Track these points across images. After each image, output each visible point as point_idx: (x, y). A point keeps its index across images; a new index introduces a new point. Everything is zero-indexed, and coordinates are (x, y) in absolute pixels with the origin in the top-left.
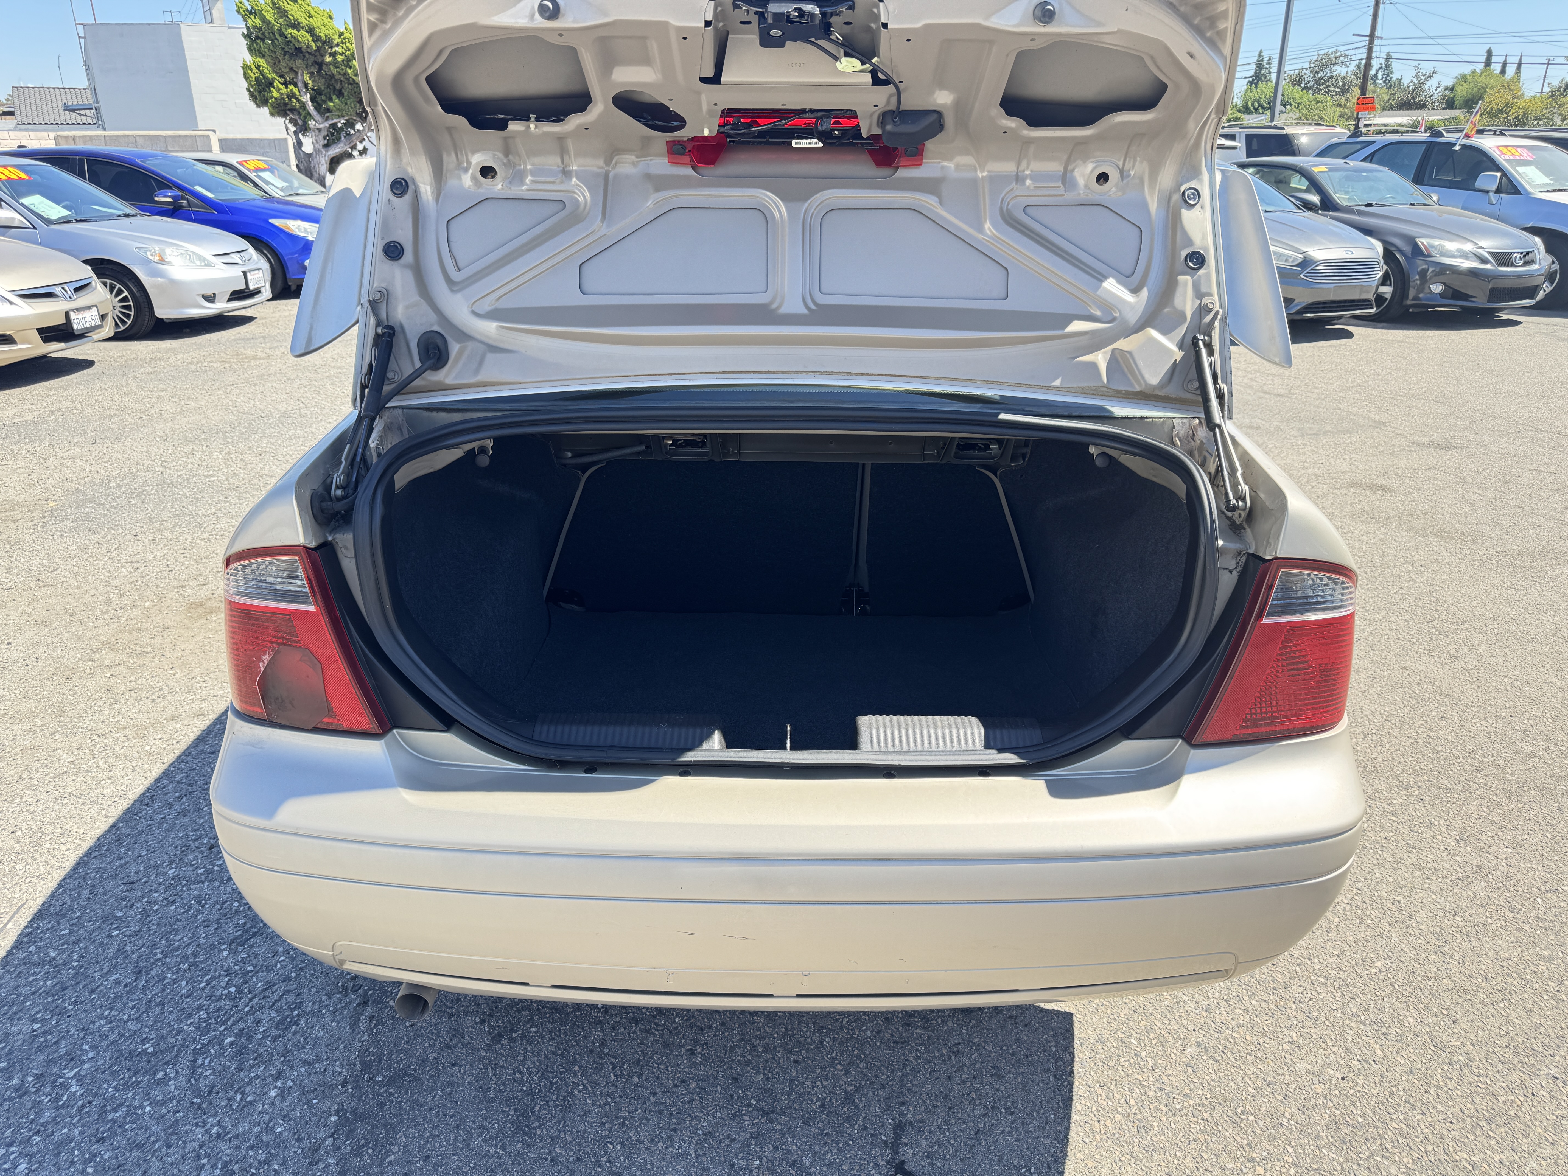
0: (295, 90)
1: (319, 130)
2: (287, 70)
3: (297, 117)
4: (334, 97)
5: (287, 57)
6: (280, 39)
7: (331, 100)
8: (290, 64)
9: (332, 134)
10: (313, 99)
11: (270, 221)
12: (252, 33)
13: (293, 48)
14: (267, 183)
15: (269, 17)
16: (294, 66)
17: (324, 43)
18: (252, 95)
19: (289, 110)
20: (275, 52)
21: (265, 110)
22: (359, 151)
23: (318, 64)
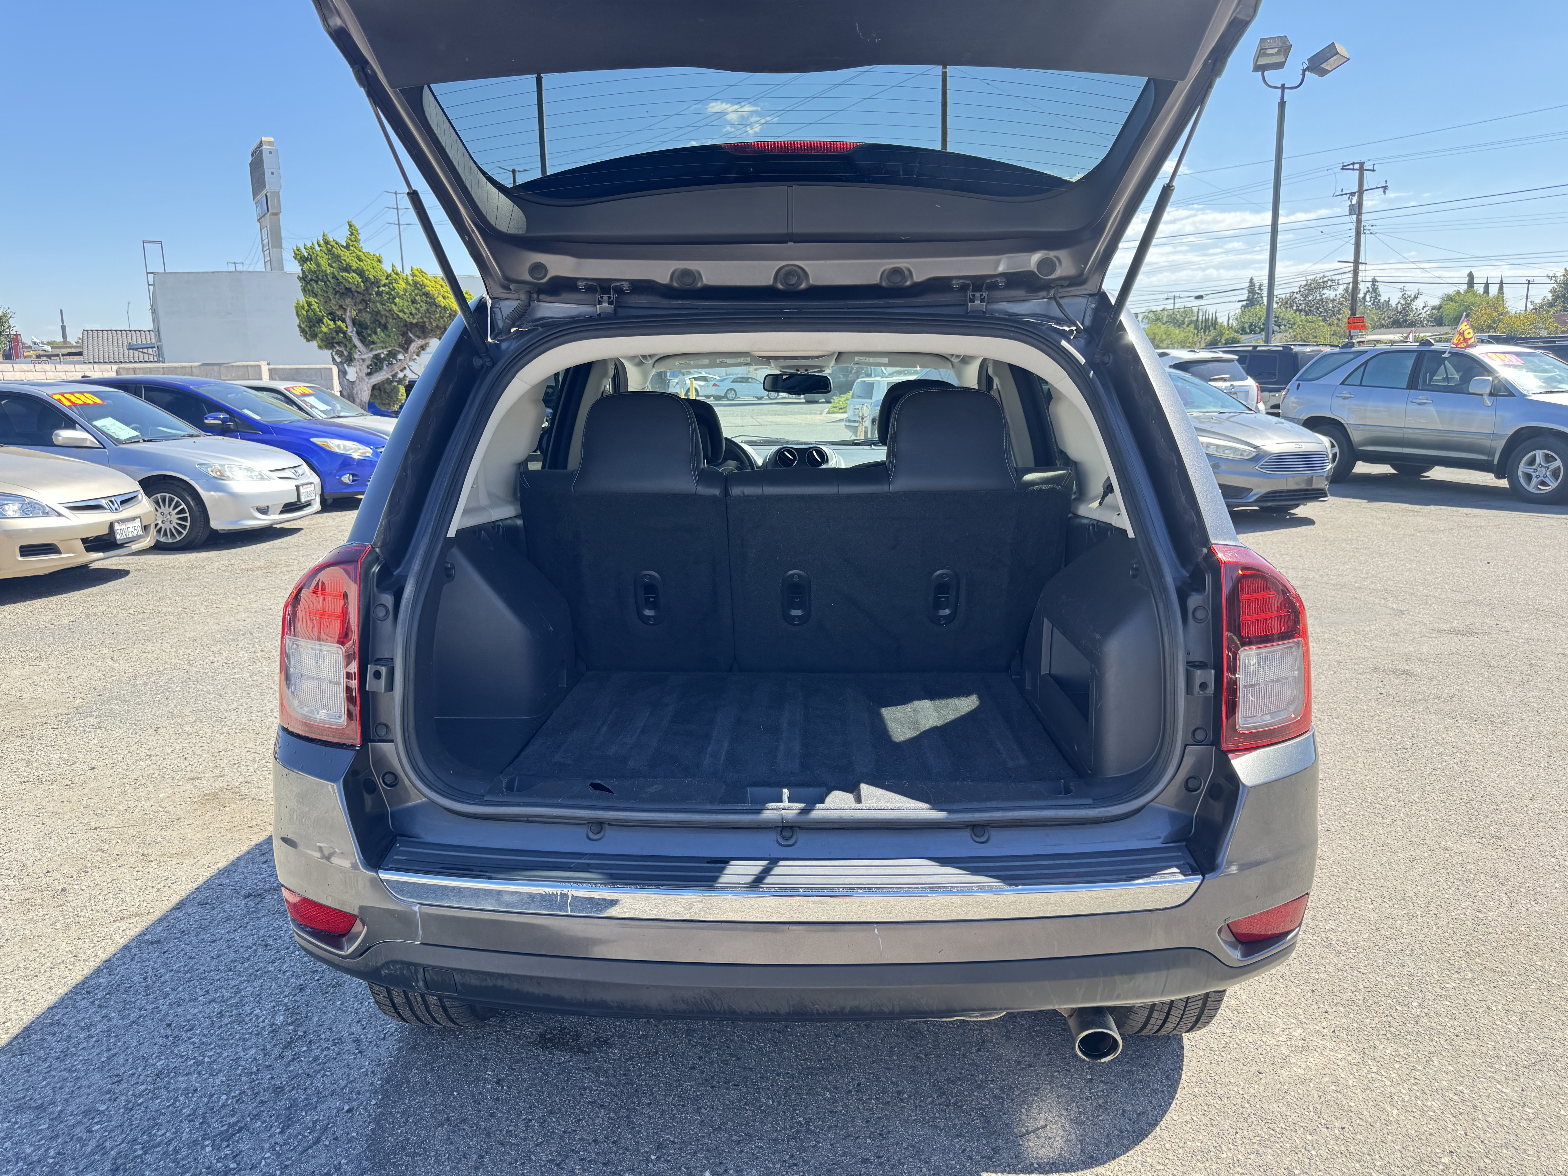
0: (343, 326)
1: (364, 360)
2: (337, 307)
3: (342, 349)
4: (379, 330)
5: (337, 296)
6: (332, 281)
7: (375, 333)
8: (340, 302)
9: (376, 364)
10: (359, 333)
11: (312, 440)
12: (307, 276)
13: (343, 288)
14: (312, 407)
15: (324, 262)
16: (343, 304)
17: (373, 283)
18: (303, 331)
19: (336, 343)
20: (327, 292)
22: (400, 379)
23: (365, 302)
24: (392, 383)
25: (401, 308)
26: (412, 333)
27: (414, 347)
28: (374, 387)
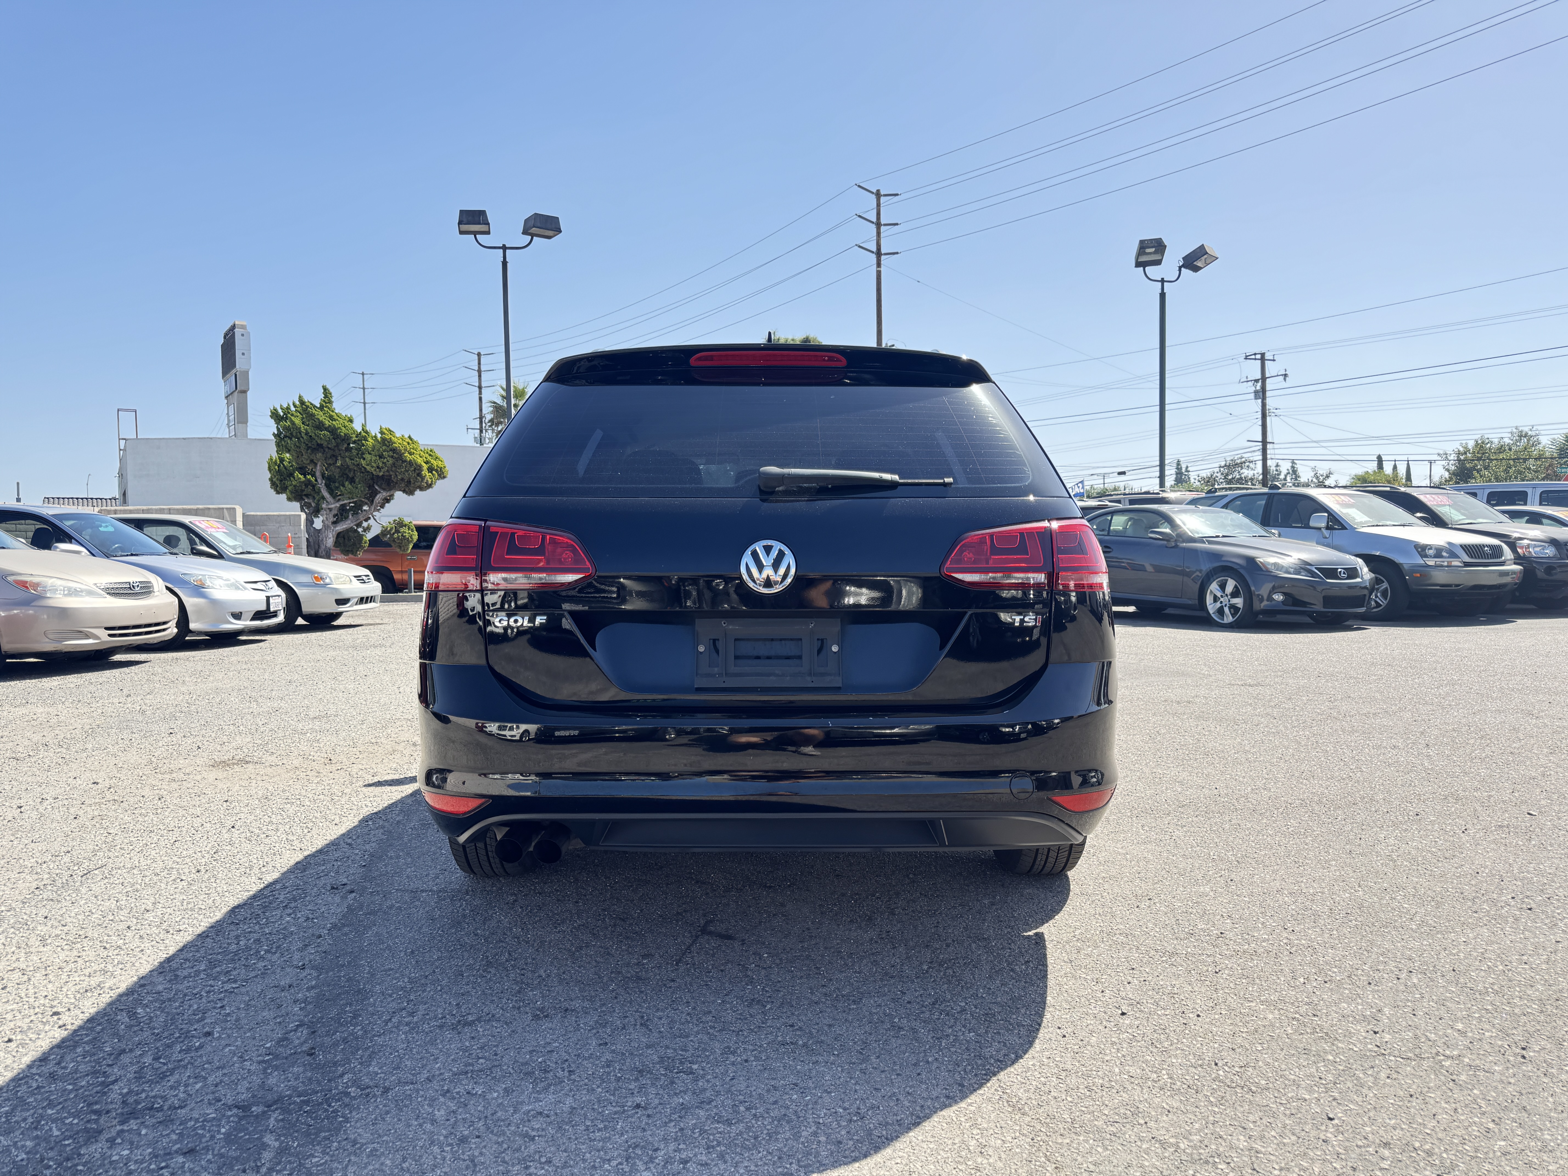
0: (313, 479)
1: (330, 510)
2: (308, 462)
3: (311, 501)
4: (347, 483)
5: (309, 451)
6: (305, 437)
7: (344, 486)
8: (311, 457)
9: (342, 515)
12: (281, 433)
13: (315, 444)
15: (297, 421)
16: (315, 458)
17: (343, 440)
18: (274, 485)
19: (305, 495)
22: (364, 528)
23: (335, 457)
24: (356, 531)
25: (369, 462)
26: (378, 485)
27: (379, 498)
28: (339, 535)
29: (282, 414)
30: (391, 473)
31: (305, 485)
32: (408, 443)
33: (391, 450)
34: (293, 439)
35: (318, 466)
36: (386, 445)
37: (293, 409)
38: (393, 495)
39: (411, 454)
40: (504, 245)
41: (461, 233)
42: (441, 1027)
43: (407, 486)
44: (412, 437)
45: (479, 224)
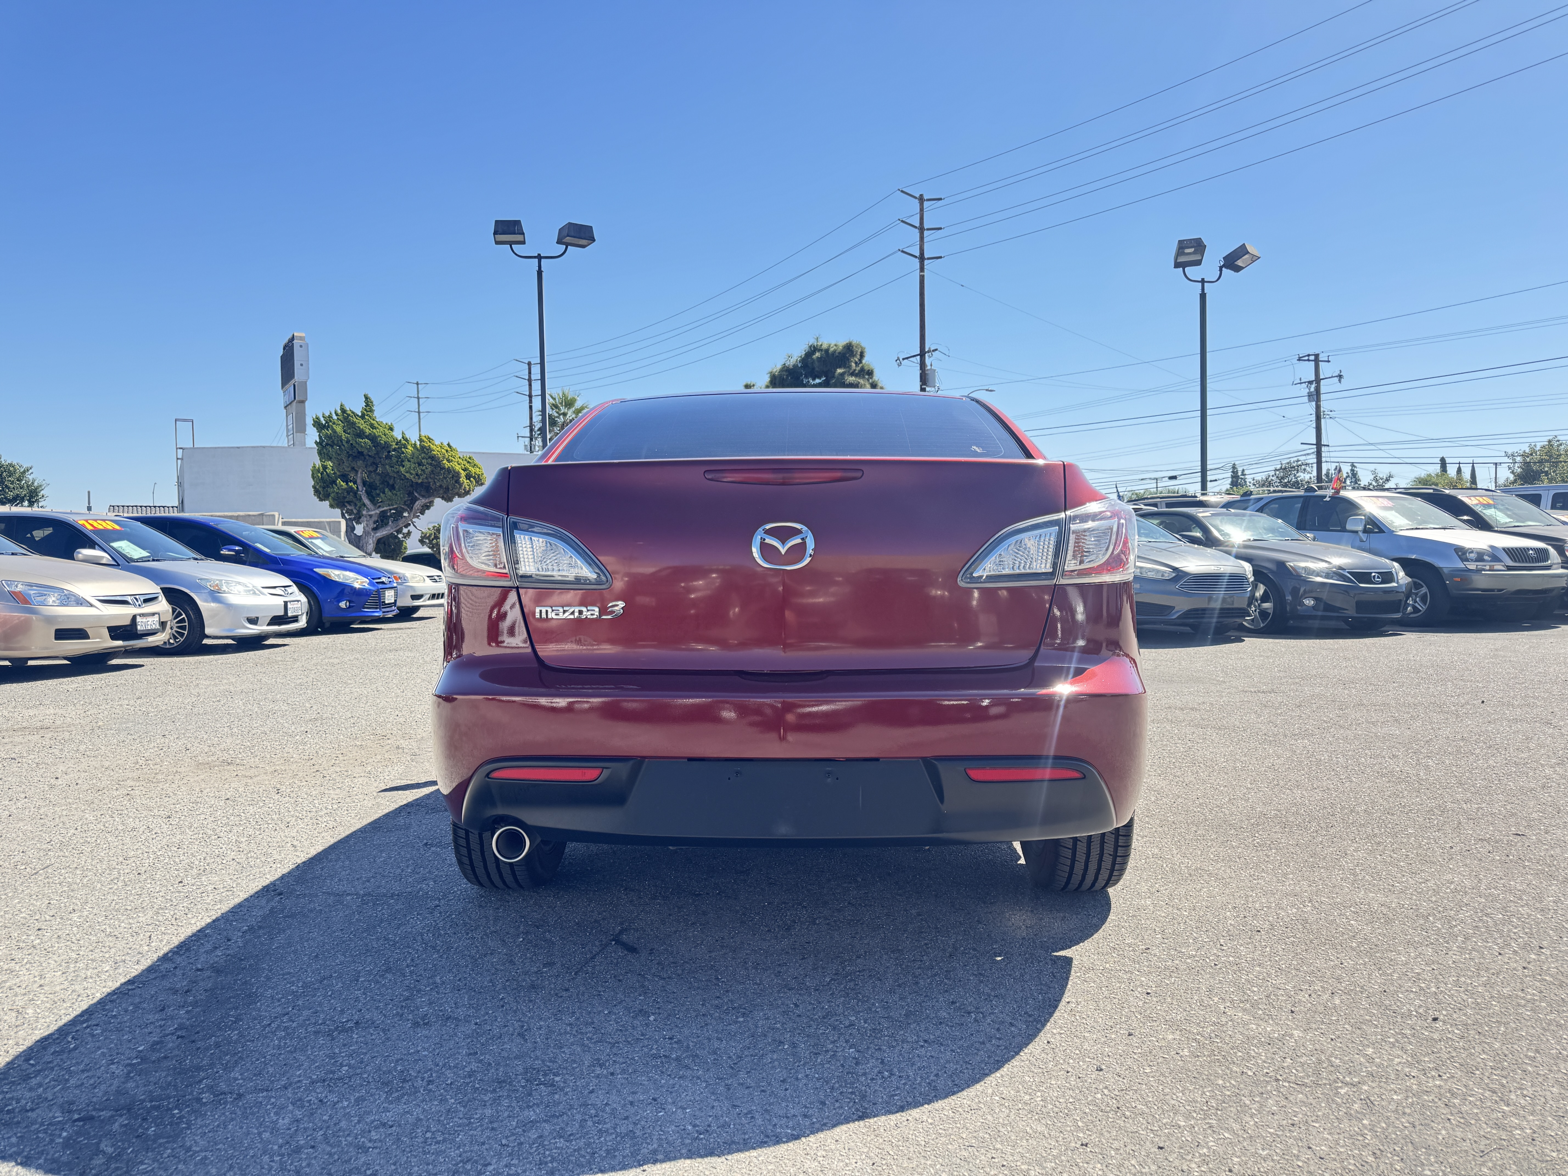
0: (355, 487)
1: (371, 516)
2: (349, 469)
3: (352, 507)
4: (387, 490)
5: (350, 459)
6: (346, 445)
7: (384, 493)
8: (352, 465)
9: (382, 521)
10: (368, 493)
11: (315, 570)
13: (356, 452)
14: (318, 547)
15: (339, 429)
16: (355, 466)
17: (383, 448)
18: (317, 492)
19: (347, 502)
20: (341, 455)
21: (327, 503)
22: (403, 534)
23: (375, 464)
24: (396, 537)
25: (407, 470)
26: (417, 492)
27: (418, 504)
28: (379, 541)
29: (324, 422)
30: (430, 480)
31: (347, 492)
32: (447, 451)
33: (429, 457)
34: (335, 447)
35: (359, 473)
36: (425, 453)
37: (335, 417)
38: (431, 503)
39: (449, 461)
40: (539, 255)
41: (497, 243)
42: (316, 1033)
43: (445, 492)
44: (451, 444)
45: (515, 234)
